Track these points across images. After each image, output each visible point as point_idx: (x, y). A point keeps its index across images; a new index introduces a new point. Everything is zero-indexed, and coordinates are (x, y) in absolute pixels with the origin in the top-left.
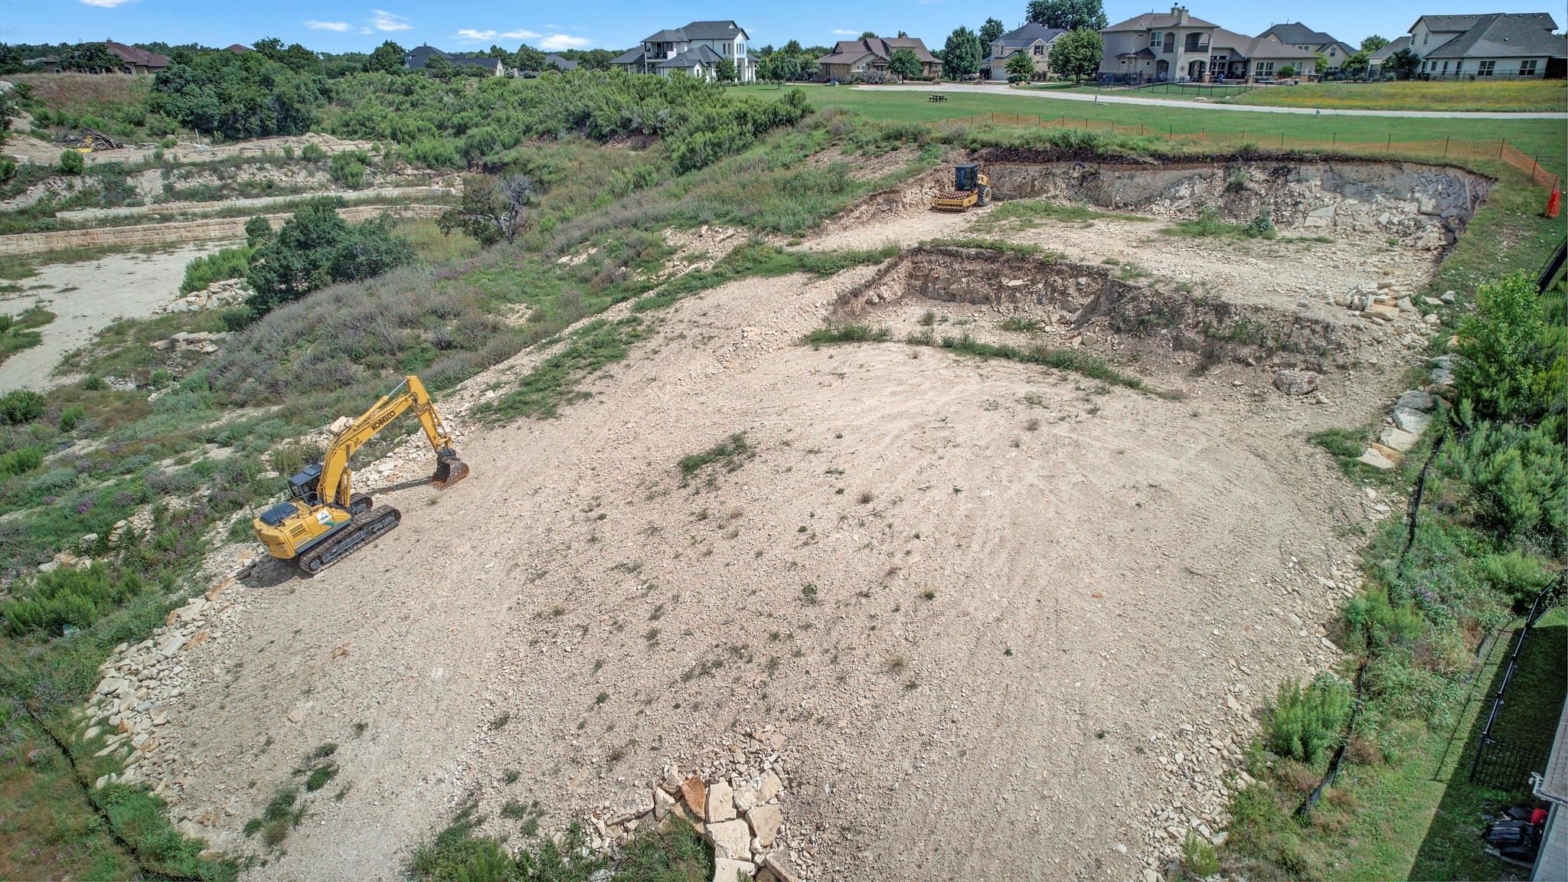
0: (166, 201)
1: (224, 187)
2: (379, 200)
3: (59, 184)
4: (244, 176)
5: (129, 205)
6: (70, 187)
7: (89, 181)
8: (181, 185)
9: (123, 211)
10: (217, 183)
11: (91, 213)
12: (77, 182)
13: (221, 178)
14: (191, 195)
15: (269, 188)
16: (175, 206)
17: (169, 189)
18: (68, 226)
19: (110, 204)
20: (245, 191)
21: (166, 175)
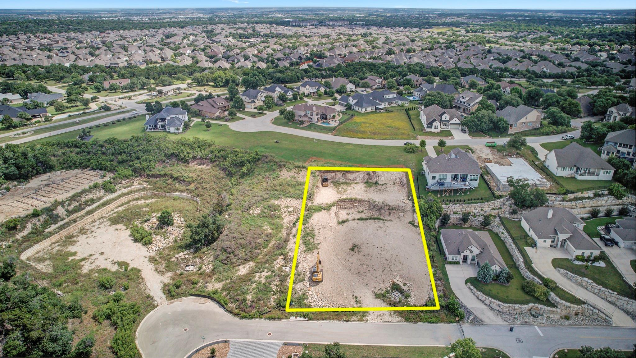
0: (70, 216)
1: (80, 205)
2: (123, 195)
3: (35, 220)
4: (83, 200)
5: (61, 220)
6: (39, 220)
7: (44, 216)
8: (70, 208)
9: (62, 223)
10: (78, 204)
11: (53, 227)
12: (40, 218)
13: (78, 202)
14: (75, 211)
15: (93, 201)
16: (74, 216)
17: (67, 211)
18: (51, 234)
19: (55, 222)
20: (87, 203)
21: (63, 206)
